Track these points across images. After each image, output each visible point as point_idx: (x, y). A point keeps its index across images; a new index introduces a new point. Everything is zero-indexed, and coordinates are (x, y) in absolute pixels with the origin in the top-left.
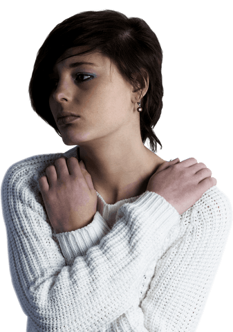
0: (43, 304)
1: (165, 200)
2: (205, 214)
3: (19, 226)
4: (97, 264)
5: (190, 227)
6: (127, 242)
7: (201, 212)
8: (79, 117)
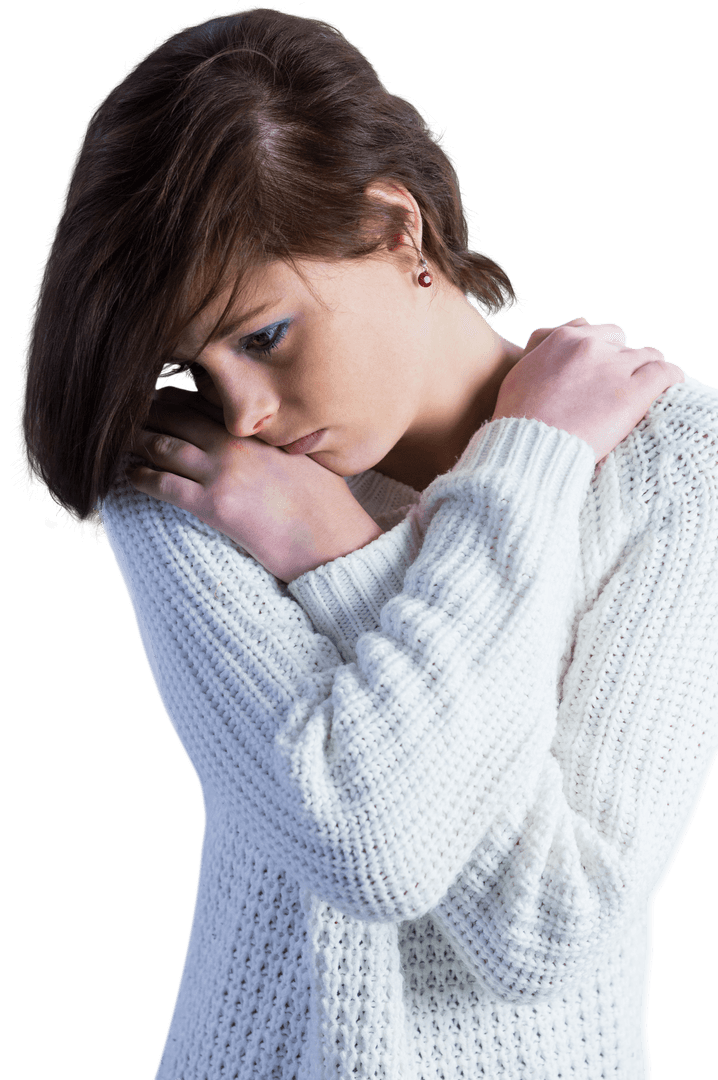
0: (328, 809)
1: (543, 426)
2: (699, 458)
3: (194, 579)
4: (440, 664)
5: (661, 504)
6: (484, 560)
7: (687, 456)
8: (322, 430)
